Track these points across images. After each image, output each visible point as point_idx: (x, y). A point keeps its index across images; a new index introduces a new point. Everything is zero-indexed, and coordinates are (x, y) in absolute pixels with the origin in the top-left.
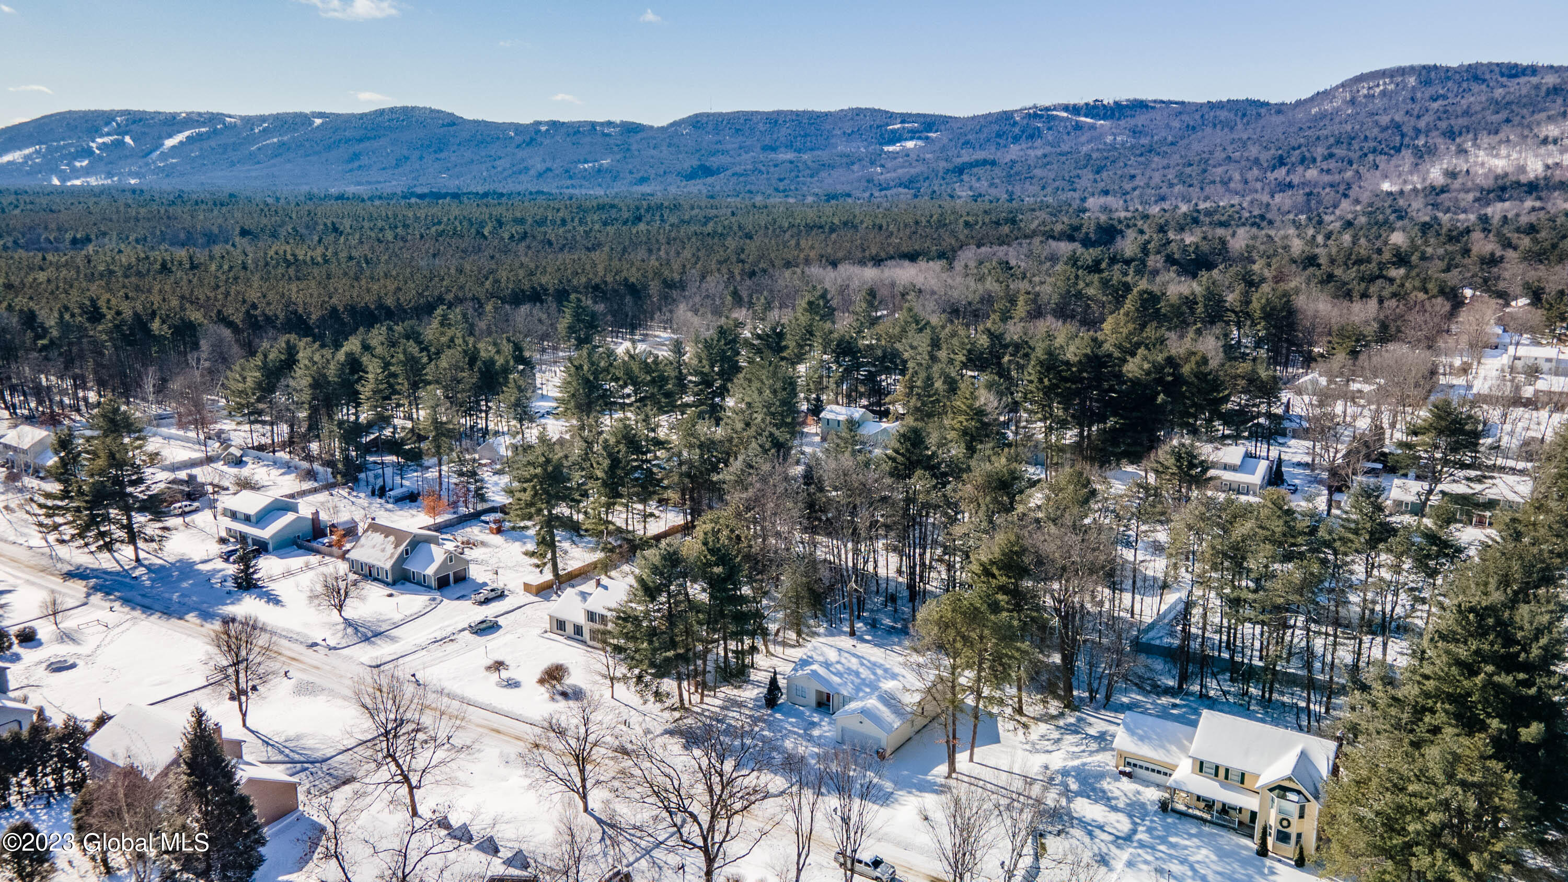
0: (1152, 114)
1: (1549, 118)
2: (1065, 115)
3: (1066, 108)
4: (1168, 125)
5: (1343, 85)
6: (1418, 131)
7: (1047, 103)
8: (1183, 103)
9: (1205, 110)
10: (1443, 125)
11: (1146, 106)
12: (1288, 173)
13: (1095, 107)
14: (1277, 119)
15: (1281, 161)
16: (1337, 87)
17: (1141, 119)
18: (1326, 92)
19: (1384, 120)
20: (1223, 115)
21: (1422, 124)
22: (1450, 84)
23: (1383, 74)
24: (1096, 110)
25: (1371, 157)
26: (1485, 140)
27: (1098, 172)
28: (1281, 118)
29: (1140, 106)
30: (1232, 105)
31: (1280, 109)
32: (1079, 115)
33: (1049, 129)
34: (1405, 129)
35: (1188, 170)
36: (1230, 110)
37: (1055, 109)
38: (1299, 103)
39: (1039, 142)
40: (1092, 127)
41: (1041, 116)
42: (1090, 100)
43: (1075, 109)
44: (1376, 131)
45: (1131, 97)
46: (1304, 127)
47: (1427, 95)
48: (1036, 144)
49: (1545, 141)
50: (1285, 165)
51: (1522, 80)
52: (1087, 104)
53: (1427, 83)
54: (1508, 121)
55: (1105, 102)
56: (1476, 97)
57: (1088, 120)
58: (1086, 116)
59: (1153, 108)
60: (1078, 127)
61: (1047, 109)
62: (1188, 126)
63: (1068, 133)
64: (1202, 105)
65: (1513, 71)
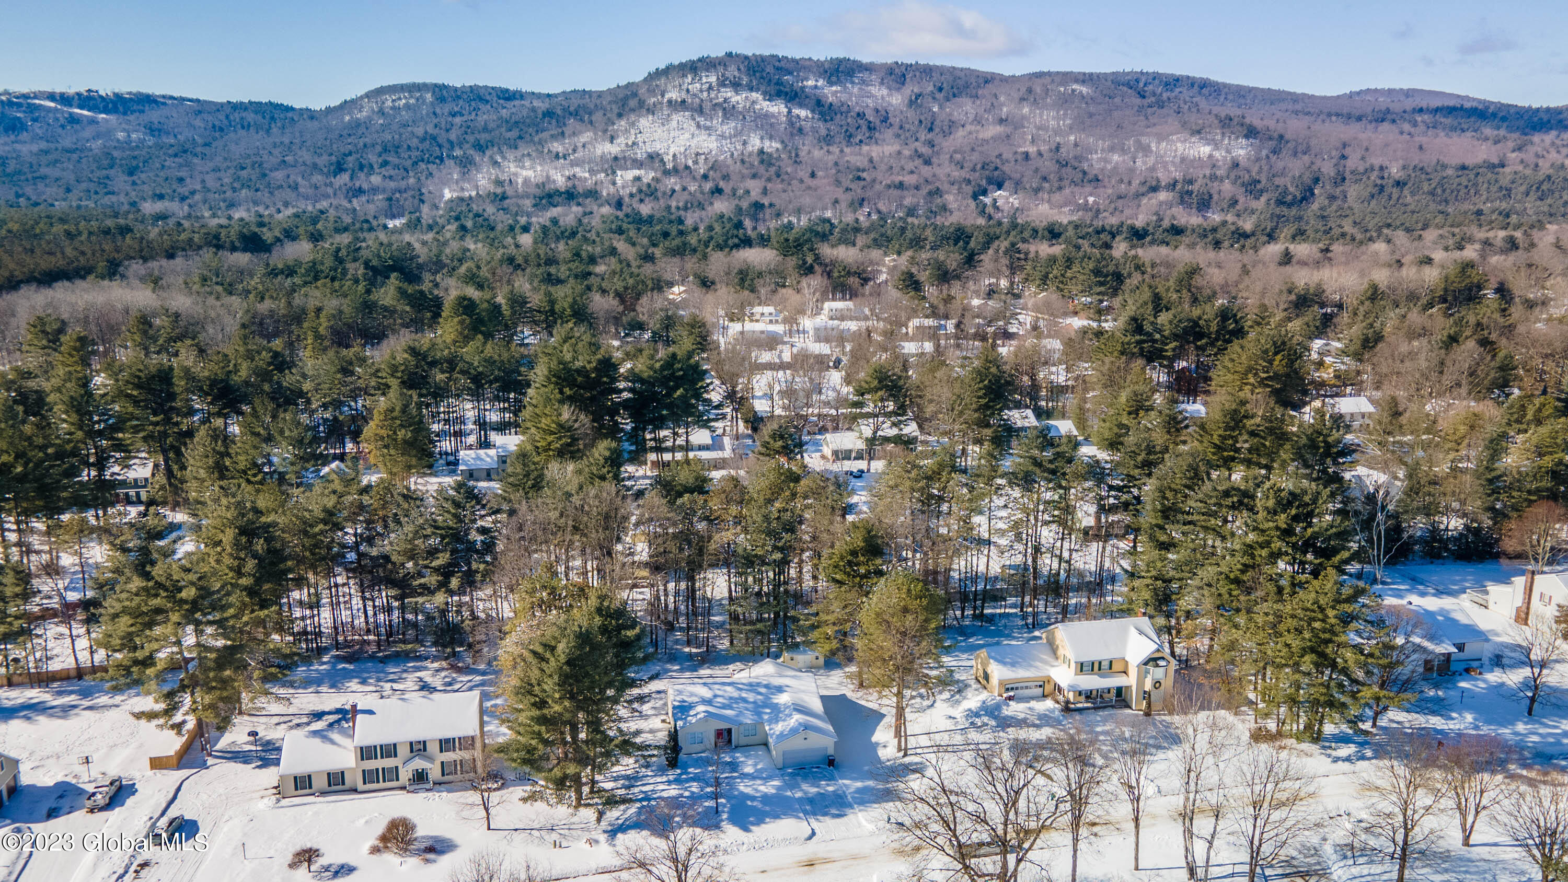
0: (164, 111)
1: (552, 136)
2: (52, 104)
3: (51, 97)
4: (190, 125)
5: (368, 95)
6: (452, 145)
7: (25, 90)
8: (198, 101)
9: (228, 110)
10: (471, 138)
11: (155, 102)
12: (352, 178)
13: (89, 98)
14: (310, 124)
15: (339, 168)
16: (362, 98)
17: (154, 116)
18: (353, 101)
19: (420, 131)
20: (250, 117)
21: (453, 136)
22: (461, 102)
23: (401, 88)
24: (89, 100)
25: (423, 166)
26: (510, 155)
27: (131, 174)
28: (316, 124)
29: (146, 101)
30: (257, 107)
31: (311, 115)
32: (71, 106)
33: (35, 120)
34: (440, 140)
35: (244, 173)
36: (256, 112)
37: (36, 97)
38: (329, 110)
39: (24, 136)
40: (93, 121)
41: (19, 105)
42: (82, 89)
43: (64, 99)
44: (415, 140)
45: (134, 90)
46: (345, 133)
47: (446, 111)
48: (21, 137)
49: (557, 156)
50: (345, 170)
51: (517, 103)
52: (79, 94)
53: (442, 100)
54: (520, 138)
55: (102, 93)
56: (486, 116)
57: (85, 113)
58: (81, 108)
59: (164, 104)
60: (74, 120)
61: (25, 96)
62: (214, 126)
63: (63, 127)
64: (222, 105)
65: (508, 96)
